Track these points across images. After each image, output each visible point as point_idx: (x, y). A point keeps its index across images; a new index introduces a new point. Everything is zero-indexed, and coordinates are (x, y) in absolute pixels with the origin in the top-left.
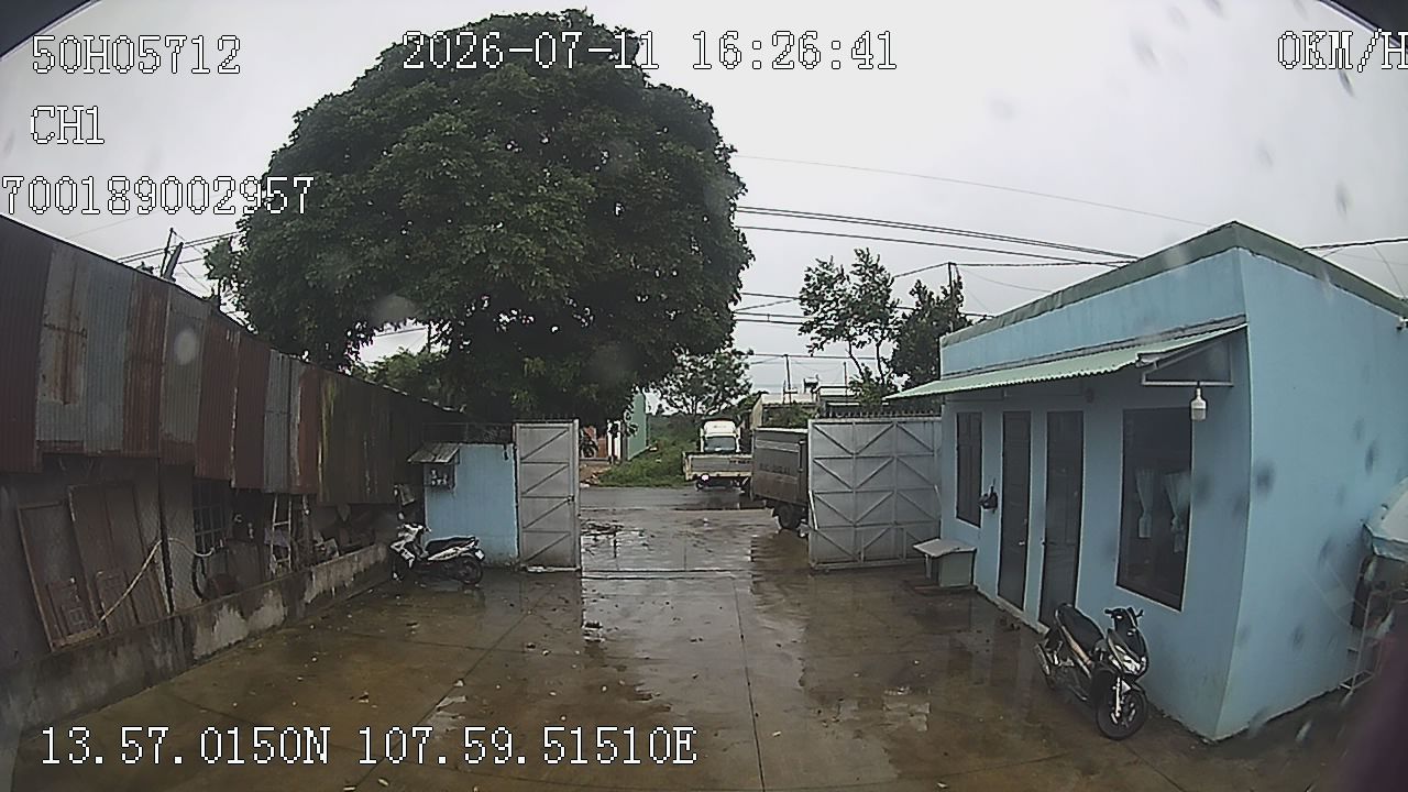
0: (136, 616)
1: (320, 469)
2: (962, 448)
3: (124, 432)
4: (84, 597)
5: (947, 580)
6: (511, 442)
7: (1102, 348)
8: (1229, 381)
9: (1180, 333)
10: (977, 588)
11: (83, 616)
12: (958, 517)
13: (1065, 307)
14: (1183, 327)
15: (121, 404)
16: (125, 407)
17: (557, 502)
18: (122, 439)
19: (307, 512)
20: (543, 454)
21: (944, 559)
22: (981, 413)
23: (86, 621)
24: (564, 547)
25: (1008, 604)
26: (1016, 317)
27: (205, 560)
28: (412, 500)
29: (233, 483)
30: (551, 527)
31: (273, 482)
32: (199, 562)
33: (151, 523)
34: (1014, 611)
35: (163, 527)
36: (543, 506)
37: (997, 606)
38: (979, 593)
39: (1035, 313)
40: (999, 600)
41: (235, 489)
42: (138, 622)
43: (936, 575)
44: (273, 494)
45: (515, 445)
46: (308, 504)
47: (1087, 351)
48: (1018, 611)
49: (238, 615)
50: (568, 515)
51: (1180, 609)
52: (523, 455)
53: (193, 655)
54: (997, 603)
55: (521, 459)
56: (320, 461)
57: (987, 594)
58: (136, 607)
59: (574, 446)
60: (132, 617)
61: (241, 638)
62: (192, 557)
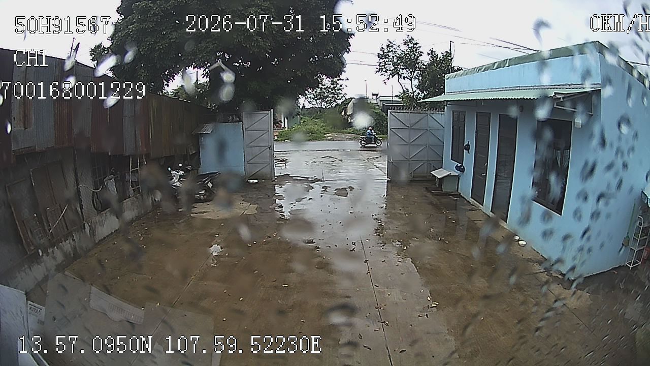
0: (67, 226)
1: (150, 141)
2: (455, 127)
3: (55, 136)
4: (41, 222)
5: (446, 188)
6: (241, 121)
7: (529, 88)
8: (591, 112)
9: (568, 86)
10: (460, 193)
11: (42, 232)
12: (451, 159)
13: (510, 67)
14: (570, 84)
15: (53, 123)
16: (55, 124)
17: (263, 149)
18: (54, 140)
19: (145, 163)
20: (256, 126)
21: (445, 178)
22: (465, 112)
23: (43, 235)
24: (267, 170)
25: (475, 202)
26: (485, 69)
27: (98, 193)
28: (194, 152)
29: (110, 154)
30: (260, 161)
31: (128, 149)
32: (95, 193)
33: (71, 179)
34: (479, 206)
35: (77, 180)
36: (257, 150)
37: (470, 203)
38: (461, 196)
39: (495, 68)
40: (471, 200)
41: (110, 156)
42: (68, 230)
43: (440, 185)
44: (129, 156)
45: (243, 122)
46: (146, 159)
47: (521, 88)
48: (481, 206)
49: (115, 218)
50: (269, 155)
51: (561, 215)
52: (246, 127)
53: (95, 241)
54: (470, 201)
55: (246, 129)
56: (150, 138)
57: (465, 197)
58: (67, 222)
59: (271, 122)
60: (65, 228)
61: (117, 229)
62: (92, 192)
